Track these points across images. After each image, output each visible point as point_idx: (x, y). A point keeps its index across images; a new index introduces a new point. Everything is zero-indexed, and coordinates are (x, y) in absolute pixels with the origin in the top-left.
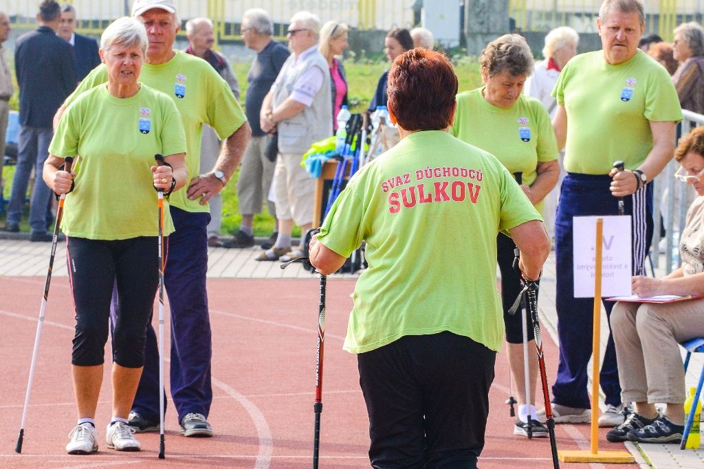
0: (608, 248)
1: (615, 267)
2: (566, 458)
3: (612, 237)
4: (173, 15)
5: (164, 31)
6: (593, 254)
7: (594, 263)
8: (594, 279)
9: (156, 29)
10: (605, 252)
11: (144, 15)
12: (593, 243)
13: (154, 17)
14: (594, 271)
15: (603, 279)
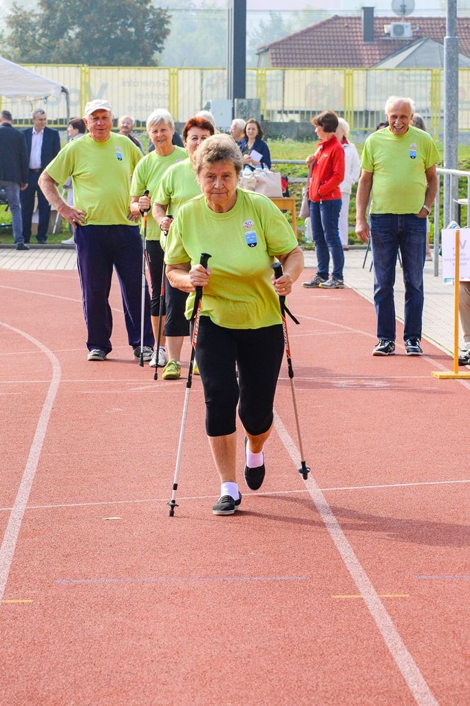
0: (462, 248)
1: (467, 259)
2: (441, 376)
3: (465, 241)
4: (110, 112)
5: (106, 122)
6: (454, 251)
7: (455, 257)
8: (454, 267)
9: (101, 122)
10: (461, 251)
11: (93, 114)
12: (454, 245)
13: (99, 115)
14: (454, 262)
15: (460, 267)
